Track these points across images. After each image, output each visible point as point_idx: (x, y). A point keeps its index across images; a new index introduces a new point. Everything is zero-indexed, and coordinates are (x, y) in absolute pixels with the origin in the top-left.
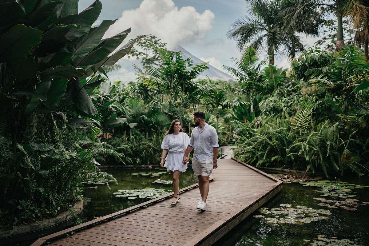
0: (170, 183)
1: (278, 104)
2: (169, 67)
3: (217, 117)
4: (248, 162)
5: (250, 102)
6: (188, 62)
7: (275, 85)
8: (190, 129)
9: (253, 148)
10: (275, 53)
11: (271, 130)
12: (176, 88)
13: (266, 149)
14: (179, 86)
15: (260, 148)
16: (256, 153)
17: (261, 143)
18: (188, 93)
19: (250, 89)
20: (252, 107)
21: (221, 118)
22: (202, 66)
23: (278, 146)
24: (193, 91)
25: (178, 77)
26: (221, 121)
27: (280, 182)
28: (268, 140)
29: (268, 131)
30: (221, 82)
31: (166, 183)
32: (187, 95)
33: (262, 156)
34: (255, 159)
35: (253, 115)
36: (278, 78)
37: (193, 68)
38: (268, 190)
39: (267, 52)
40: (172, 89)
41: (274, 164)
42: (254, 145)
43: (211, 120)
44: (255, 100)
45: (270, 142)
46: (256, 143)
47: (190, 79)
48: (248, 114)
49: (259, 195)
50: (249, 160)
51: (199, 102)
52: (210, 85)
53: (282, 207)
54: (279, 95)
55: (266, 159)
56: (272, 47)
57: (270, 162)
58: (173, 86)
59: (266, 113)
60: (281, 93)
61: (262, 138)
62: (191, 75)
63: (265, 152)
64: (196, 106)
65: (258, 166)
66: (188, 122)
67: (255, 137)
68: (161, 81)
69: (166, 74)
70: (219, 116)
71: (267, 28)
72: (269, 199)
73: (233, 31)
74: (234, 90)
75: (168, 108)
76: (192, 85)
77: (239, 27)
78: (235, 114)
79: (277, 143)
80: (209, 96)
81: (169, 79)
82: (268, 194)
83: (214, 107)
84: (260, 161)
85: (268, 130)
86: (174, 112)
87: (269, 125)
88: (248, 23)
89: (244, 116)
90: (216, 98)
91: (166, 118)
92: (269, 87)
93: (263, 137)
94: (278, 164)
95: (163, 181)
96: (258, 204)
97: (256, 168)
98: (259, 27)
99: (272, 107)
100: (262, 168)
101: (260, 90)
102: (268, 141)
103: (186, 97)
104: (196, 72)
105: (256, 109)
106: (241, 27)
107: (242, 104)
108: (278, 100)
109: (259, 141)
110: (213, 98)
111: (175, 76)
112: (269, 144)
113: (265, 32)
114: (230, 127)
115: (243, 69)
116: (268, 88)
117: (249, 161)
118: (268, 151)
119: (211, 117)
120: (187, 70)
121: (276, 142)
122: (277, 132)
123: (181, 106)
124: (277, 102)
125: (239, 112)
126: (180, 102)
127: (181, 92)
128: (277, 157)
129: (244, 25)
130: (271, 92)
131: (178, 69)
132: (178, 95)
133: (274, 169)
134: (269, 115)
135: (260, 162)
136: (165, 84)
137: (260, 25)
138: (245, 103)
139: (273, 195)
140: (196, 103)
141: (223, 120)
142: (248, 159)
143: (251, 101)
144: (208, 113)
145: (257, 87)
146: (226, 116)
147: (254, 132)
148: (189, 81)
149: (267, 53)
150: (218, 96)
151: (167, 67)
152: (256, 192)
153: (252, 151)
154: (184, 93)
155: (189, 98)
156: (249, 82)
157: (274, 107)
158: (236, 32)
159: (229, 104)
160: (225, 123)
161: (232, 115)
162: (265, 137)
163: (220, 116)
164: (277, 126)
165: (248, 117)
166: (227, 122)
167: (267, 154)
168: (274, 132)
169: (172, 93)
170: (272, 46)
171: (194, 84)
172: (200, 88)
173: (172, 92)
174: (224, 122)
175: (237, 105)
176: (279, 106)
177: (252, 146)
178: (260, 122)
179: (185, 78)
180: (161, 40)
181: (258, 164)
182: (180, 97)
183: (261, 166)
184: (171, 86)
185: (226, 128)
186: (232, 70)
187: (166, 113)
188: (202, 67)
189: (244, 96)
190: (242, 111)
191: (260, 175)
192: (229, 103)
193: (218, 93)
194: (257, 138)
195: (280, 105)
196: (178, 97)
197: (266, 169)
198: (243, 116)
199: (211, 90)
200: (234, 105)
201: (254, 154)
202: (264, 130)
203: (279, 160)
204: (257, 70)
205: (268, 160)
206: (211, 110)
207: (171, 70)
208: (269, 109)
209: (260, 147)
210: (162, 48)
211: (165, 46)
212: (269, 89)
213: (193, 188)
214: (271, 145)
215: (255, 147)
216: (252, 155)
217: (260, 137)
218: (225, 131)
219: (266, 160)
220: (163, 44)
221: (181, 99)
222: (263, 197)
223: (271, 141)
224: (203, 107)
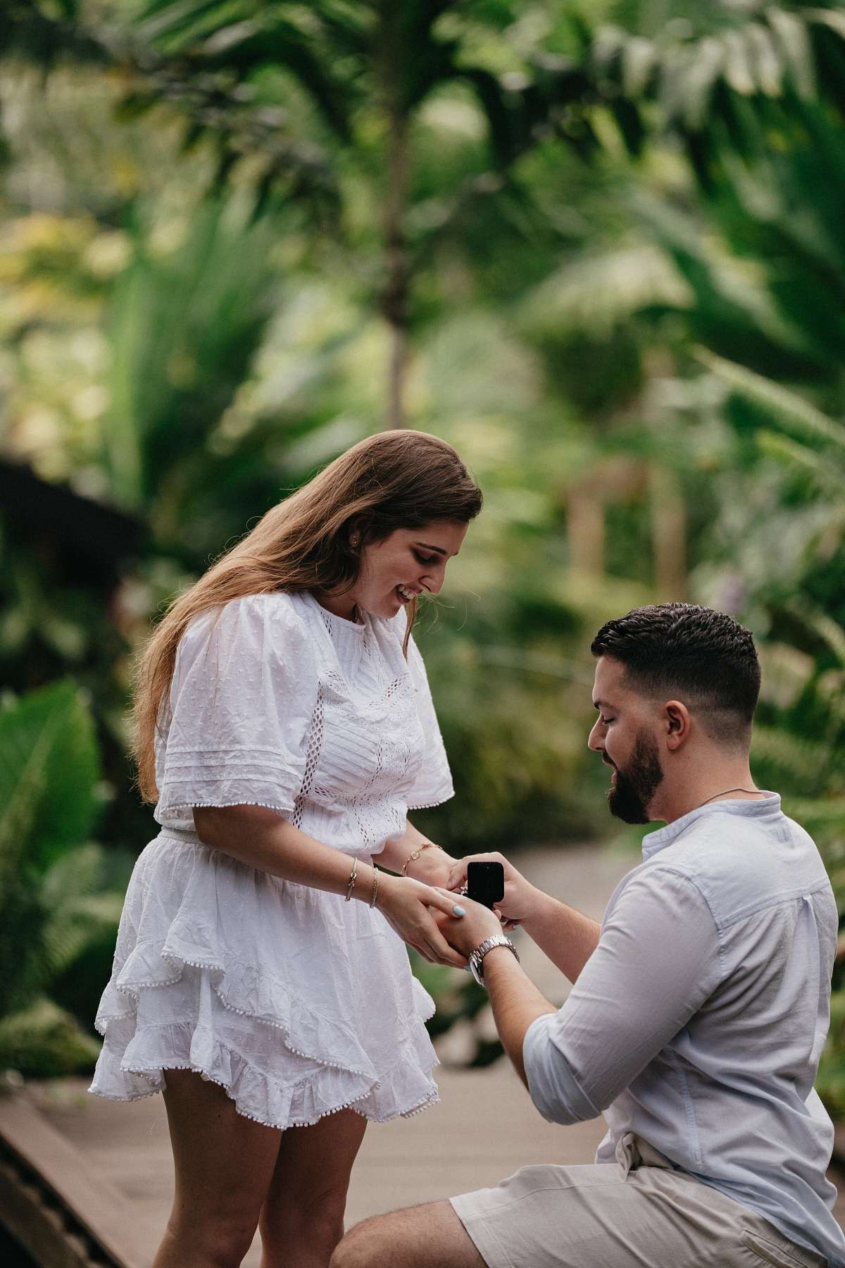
224: (132, 107)
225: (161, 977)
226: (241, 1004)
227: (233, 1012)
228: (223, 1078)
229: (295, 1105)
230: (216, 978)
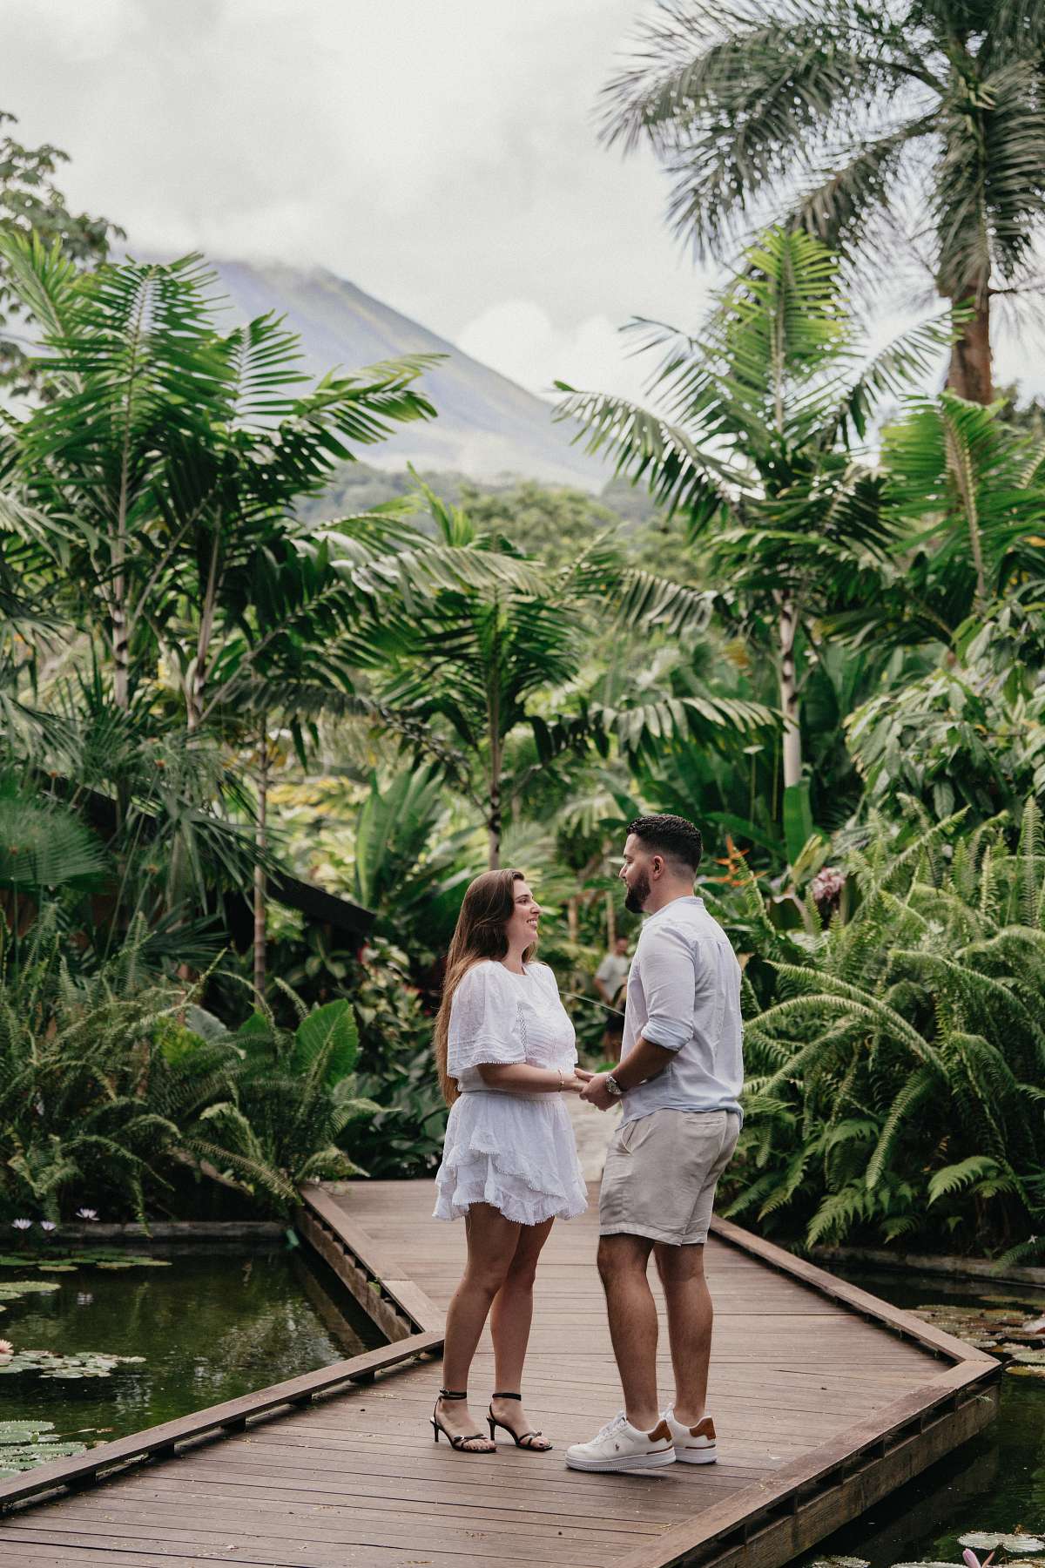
0: (90, 1371)
1: (1001, 726)
2: (96, 393)
3: (496, 825)
4: (740, 1205)
5: (771, 699)
6: (259, 356)
7: (985, 569)
8: (258, 921)
9: (787, 1091)
10: (996, 281)
11: (930, 945)
12: (153, 567)
13: (887, 1103)
14: (178, 550)
15: (843, 1093)
16: (806, 1136)
17: (846, 1051)
18: (250, 614)
19: (777, 595)
20: (791, 744)
21: (535, 828)
22: (375, 389)
23: (988, 1076)
24: (296, 599)
25: (166, 475)
26: (525, 852)
27: (975, 1365)
28: (909, 1028)
29: (910, 953)
30: (536, 504)
31: (57, 1374)
32: (245, 626)
33: (855, 1157)
34: (795, 1180)
35: (798, 811)
36: (1009, 507)
37: (302, 409)
38: (872, 1428)
39: (936, 269)
40: (118, 581)
41: (952, 1222)
42: (788, 1067)
43: (447, 845)
44: (820, 680)
45: (918, 1043)
46: (809, 1049)
47: (271, 494)
48: (758, 804)
49: (804, 1462)
50: (745, 1188)
51: (343, 689)
52: (441, 551)
53: (973, 1549)
54: (1004, 657)
55: (883, 1180)
56: (970, 236)
57: (922, 1210)
58: (127, 550)
59: (897, 801)
60: (1021, 636)
61: (859, 1005)
62: (285, 462)
63: (881, 1127)
64: (319, 723)
65: (820, 1241)
66: (246, 862)
67: (802, 999)
68: (25, 512)
69: (71, 453)
70: (516, 805)
71: (937, 64)
72: (883, 1490)
73: (647, 83)
74: (642, 599)
75: (80, 739)
76: (284, 551)
77: (696, 49)
78: (649, 800)
79: (975, 1056)
80: (429, 646)
81: (94, 495)
82: (873, 1450)
83: (465, 733)
84: (836, 1199)
85: (905, 946)
86: (132, 777)
87: (916, 901)
88: (781, 14)
89: (723, 820)
90: (485, 665)
91: (63, 823)
92: (931, 578)
93: (866, 1004)
94: (983, 1227)
95: (33, 1355)
96: (788, 1530)
97: (805, 1256)
98: (870, 47)
99: (950, 752)
100: (851, 1258)
101: (856, 604)
102: (906, 1032)
103: (236, 643)
104: (326, 440)
105: (828, 760)
106: (717, 51)
107: (703, 718)
108: (1000, 699)
109: (831, 1035)
110: (466, 658)
111: (145, 470)
112: (910, 1060)
113: (916, 100)
114: (603, 906)
115: (722, 419)
116: (921, 587)
117: (752, 1194)
118: (902, 1120)
119: (449, 813)
120: (248, 421)
121: (966, 1044)
122: (976, 961)
123: (191, 722)
124: (990, 712)
125: (681, 786)
126: (182, 692)
127: (192, 600)
128: (972, 1165)
129: (741, 29)
130: (945, 628)
131: (170, 415)
132: (169, 632)
133: (948, 1263)
134: (924, 821)
135: (833, 1210)
136: (53, 537)
137: (876, 32)
138: (735, 709)
139: (918, 1465)
140: (314, 700)
141: (543, 847)
142: (739, 1180)
143: (785, 692)
144: (421, 789)
145: (833, 574)
146: (569, 812)
147: (794, 955)
148: (259, 516)
149: (933, 282)
150: (505, 647)
151: (81, 389)
152: (785, 1443)
153: (776, 1118)
154: (219, 610)
155: (262, 661)
156: (766, 540)
157: (963, 757)
158: (670, 86)
159: (600, 714)
160: (563, 868)
161: (622, 801)
162: (881, 1004)
163: (522, 811)
164: (979, 917)
165: (756, 821)
166: (580, 859)
167: (900, 1145)
168: (955, 966)
169: (117, 617)
170: (970, 221)
171: (308, 539)
172: (354, 577)
173: (118, 607)
174: (559, 858)
175: (668, 726)
176: (1002, 744)
177: (771, 1069)
178: (851, 879)
179: (232, 490)
180: (11, 118)
181: (818, 1225)
182: (186, 649)
183: (843, 1243)
184: (104, 552)
185: (572, 915)
186: (632, 419)
187: (63, 787)
188: (371, 397)
189: (728, 650)
190: (708, 778)
191: (831, 1310)
192: (595, 707)
193: (503, 621)
194: (818, 1012)
195: (1010, 739)
196: (162, 646)
197: (882, 1268)
198: (715, 815)
199: (447, 598)
200: (636, 726)
201: (787, 1141)
202: (872, 943)
203: (988, 1194)
204: (840, 430)
205: (906, 1191)
206: (442, 757)
207: (108, 417)
208: (921, 768)
209: (844, 1086)
210: (27, 189)
211: (47, 177)
212: (934, 601)
213: (285, 1407)
214: (930, 1070)
215: (799, 1083)
216: (774, 1146)
217: (840, 1000)
218: (565, 938)
219: (885, 1196)
220: (29, 156)
221: (193, 664)
222: (831, 1478)
223: (931, 1035)
224: (376, 731)
225: (467, 1160)
226: (507, 1170)
227: (503, 1173)
228: (499, 1204)
229: (535, 1213)
230: (495, 1157)
